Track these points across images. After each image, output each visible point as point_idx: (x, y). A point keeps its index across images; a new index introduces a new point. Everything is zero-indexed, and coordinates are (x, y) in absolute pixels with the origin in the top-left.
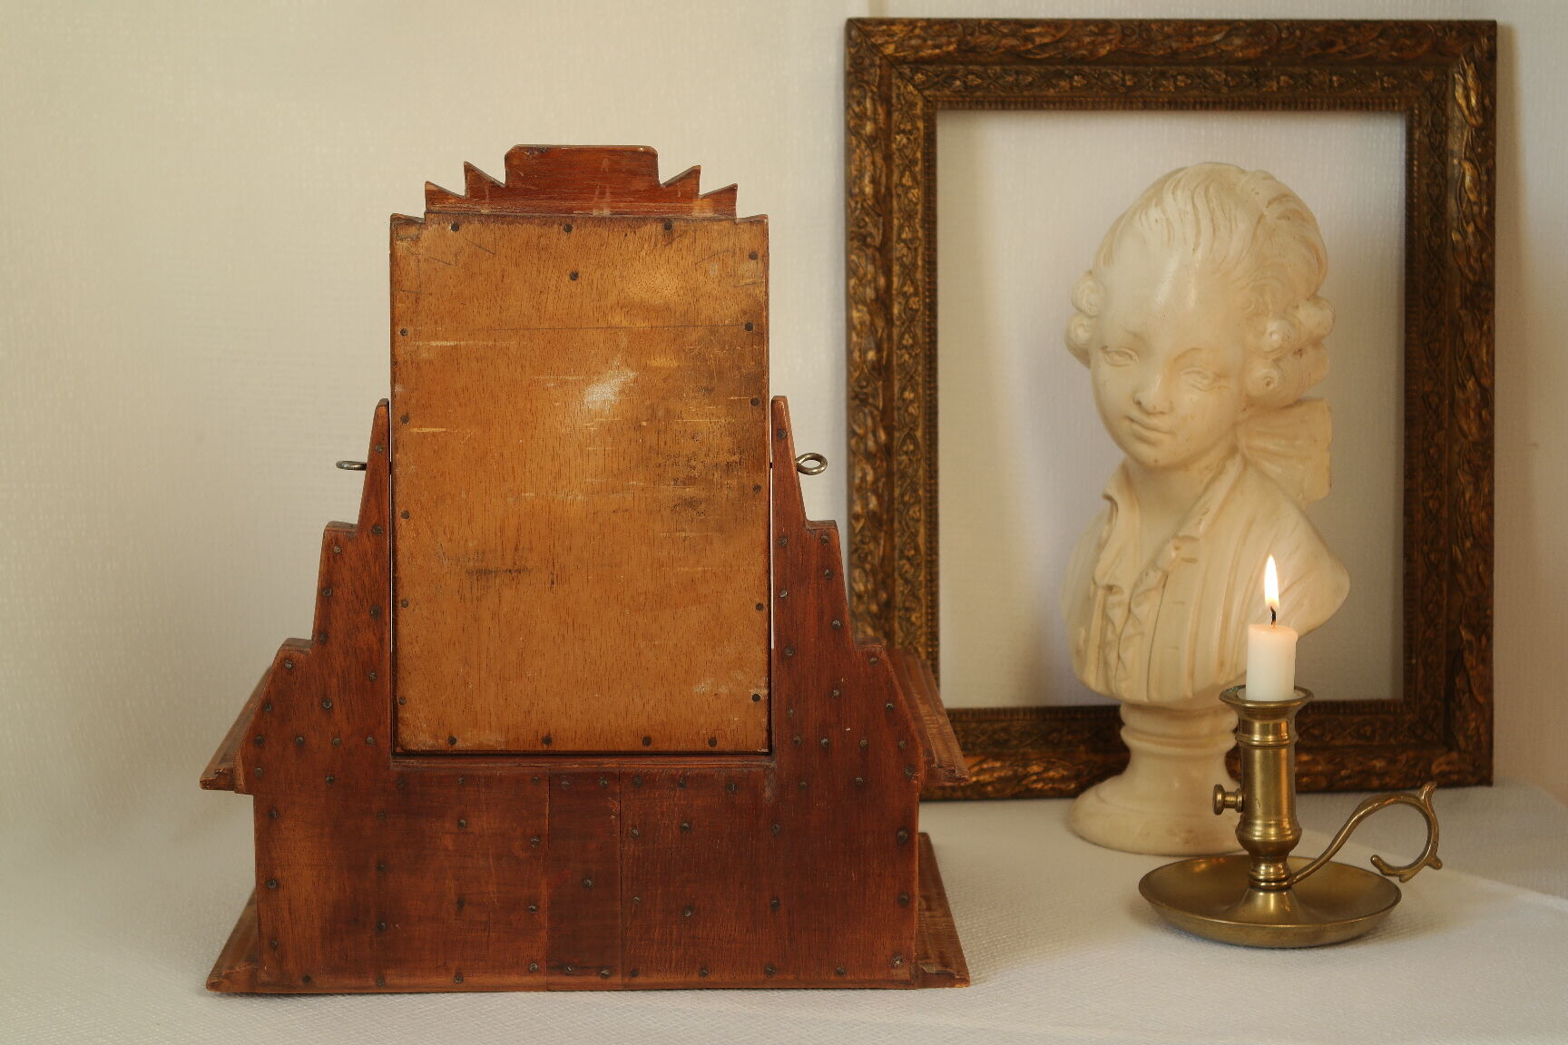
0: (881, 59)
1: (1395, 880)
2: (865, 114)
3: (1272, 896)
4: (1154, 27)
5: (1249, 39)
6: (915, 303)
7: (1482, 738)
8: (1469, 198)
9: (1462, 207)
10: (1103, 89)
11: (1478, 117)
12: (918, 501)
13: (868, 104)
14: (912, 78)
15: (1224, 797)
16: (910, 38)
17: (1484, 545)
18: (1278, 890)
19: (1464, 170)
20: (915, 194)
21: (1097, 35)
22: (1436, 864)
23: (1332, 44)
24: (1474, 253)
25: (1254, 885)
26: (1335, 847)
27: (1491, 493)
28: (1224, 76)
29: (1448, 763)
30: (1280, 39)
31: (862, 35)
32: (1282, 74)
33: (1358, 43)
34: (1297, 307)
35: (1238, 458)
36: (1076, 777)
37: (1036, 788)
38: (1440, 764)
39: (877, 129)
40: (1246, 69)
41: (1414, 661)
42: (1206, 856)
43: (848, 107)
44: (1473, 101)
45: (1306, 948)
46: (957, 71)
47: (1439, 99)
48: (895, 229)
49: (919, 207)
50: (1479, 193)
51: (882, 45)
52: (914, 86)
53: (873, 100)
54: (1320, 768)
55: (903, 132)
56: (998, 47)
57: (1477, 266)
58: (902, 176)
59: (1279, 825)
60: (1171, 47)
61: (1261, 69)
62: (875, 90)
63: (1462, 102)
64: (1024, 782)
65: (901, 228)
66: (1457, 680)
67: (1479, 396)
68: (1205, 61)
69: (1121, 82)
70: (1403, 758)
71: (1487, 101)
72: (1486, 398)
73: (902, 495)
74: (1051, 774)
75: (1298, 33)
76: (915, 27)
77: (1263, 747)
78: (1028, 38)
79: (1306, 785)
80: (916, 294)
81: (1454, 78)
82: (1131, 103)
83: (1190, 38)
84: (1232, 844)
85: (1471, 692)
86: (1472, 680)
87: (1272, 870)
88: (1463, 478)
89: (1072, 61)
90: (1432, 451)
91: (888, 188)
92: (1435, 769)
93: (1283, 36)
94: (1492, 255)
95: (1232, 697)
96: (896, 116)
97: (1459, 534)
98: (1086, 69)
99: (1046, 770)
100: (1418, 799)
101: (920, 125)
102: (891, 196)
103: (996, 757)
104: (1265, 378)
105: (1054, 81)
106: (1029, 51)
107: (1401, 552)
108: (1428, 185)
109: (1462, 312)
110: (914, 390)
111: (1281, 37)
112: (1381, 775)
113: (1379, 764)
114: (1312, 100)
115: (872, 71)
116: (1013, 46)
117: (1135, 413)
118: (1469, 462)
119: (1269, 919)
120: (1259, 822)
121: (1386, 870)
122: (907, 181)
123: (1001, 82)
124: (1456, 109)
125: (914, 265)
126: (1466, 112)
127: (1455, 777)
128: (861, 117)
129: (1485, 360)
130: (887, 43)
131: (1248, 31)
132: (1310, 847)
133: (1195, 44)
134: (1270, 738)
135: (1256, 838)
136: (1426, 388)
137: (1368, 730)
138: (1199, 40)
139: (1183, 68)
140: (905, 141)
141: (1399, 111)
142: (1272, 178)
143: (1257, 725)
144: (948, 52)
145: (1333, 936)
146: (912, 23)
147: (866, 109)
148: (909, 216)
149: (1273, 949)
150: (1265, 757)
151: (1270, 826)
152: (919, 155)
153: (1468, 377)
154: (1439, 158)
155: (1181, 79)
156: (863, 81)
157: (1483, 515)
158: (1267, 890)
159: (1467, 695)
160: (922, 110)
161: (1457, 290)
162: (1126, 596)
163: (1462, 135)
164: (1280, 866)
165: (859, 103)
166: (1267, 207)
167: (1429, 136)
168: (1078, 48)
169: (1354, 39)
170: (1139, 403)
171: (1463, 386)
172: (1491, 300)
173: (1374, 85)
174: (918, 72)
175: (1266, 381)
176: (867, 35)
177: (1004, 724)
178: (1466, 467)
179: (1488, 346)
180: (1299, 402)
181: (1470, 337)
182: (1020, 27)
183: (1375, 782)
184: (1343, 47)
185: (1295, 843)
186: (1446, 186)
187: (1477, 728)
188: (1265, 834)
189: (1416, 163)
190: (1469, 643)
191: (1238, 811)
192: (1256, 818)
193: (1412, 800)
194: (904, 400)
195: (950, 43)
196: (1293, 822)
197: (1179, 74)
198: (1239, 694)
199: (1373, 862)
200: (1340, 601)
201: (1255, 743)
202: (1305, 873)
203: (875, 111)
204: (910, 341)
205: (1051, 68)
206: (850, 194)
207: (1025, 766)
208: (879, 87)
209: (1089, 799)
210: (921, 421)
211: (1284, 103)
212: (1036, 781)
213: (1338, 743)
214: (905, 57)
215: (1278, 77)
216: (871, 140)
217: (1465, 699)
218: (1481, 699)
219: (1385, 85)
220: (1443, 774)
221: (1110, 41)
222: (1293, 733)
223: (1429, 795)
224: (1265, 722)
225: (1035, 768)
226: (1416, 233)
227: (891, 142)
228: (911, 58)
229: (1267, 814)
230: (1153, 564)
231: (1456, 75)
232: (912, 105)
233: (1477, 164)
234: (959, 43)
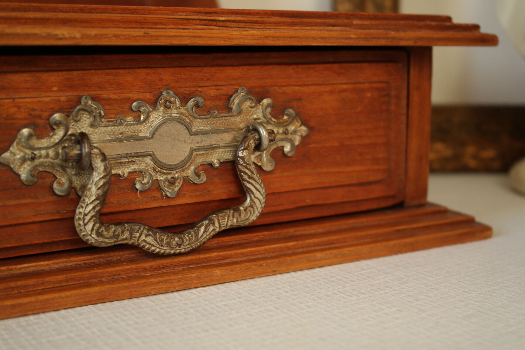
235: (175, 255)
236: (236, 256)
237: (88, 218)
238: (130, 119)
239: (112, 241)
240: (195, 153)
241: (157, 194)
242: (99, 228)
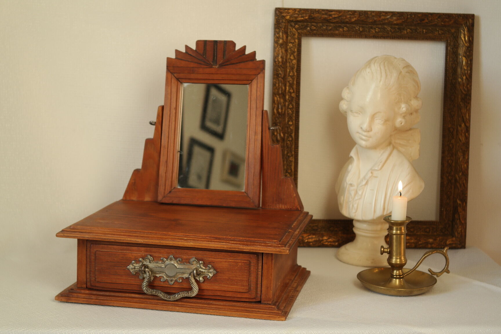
0: (285, 20)
1: (435, 276)
2: (280, 37)
3: (398, 280)
4: (369, 13)
5: (398, 18)
6: (293, 95)
7: (463, 234)
8: (464, 68)
9: (462, 70)
10: (353, 31)
11: (468, 43)
12: (292, 156)
13: (281, 34)
14: (295, 27)
15: (384, 249)
16: (294, 14)
17: (465, 174)
18: (400, 278)
19: (463, 59)
20: (295, 62)
21: (351, 15)
22: (448, 272)
23: (424, 20)
24: (465, 85)
25: (392, 277)
26: (417, 266)
27: (468, 159)
28: (390, 29)
29: (452, 241)
30: (407, 18)
31: (280, 13)
32: (408, 29)
33: (432, 20)
34: (411, 100)
35: (391, 146)
36: (338, 241)
37: (325, 244)
38: (450, 241)
39: (284, 42)
40: (397, 27)
41: (443, 209)
42: (378, 268)
43: (275, 34)
44: (466, 38)
45: (407, 296)
46: (308, 25)
47: (456, 38)
48: (288, 72)
49: (296, 66)
50: (467, 67)
51: (286, 16)
52: (295, 29)
53: (282, 33)
54: (412, 241)
55: (291, 43)
56: (321, 18)
57: (466, 89)
58: (291, 56)
59: (400, 258)
60: (374, 19)
61: (402, 27)
62: (283, 30)
63: (463, 39)
64: (322, 242)
65: (290, 72)
66: (456, 216)
67: (465, 129)
68: (384, 24)
69: (358, 29)
70: (438, 239)
71: (471, 39)
72: (468, 130)
73: (287, 153)
74: (330, 240)
75: (413, 16)
76: (296, 11)
77: (396, 234)
78: (330, 15)
79: (409, 246)
80: (294, 92)
81: (461, 31)
82: (361, 36)
83: (380, 17)
84: (386, 264)
85: (460, 219)
86: (460, 216)
87: (398, 272)
88: (460, 154)
89: (343, 23)
90: (450, 145)
91: (286, 60)
92: (448, 242)
93: (409, 17)
94: (471, 86)
95: (387, 219)
96: (289, 38)
97: (458, 171)
98: (348, 25)
99: (329, 239)
100: (443, 252)
101: (297, 41)
102: (287, 62)
103: (314, 234)
104: (401, 121)
105: (338, 29)
106: (330, 19)
107: (440, 176)
108: (452, 64)
109: (461, 103)
110: (292, 122)
111: (408, 17)
112: (431, 244)
113: (431, 240)
114: (417, 37)
115: (282, 24)
116: (326, 18)
117: (360, 131)
118: (462, 149)
119: (396, 287)
120: (394, 257)
121: (433, 273)
122: (292, 58)
123: (322, 28)
124: (461, 41)
125: (293, 83)
126: (464, 42)
127: (454, 245)
128: (278, 38)
129: (467, 118)
130: (287, 15)
131: (398, 15)
132: (410, 265)
133: (381, 19)
134: (399, 232)
135: (393, 262)
136: (449, 126)
137: (428, 230)
138: (383, 17)
139: (378, 26)
140: (292, 45)
141: (444, 41)
142: (404, 60)
143: (395, 228)
144: (306, 19)
145: (416, 293)
146: (295, 10)
147: (280, 35)
148: (292, 68)
149: (397, 296)
150: (397, 237)
151: (397, 259)
152: (296, 50)
153: (462, 123)
154: (455, 56)
155: (377, 30)
156: (279, 27)
157: (465, 165)
158: (396, 278)
159: (459, 220)
160: (297, 36)
161: (460, 96)
162: (355, 187)
163: (463, 49)
164: (400, 271)
165: (278, 34)
166: (403, 69)
167: (453, 49)
168: (346, 19)
169: (430, 19)
170: (361, 128)
171: (460, 126)
172: (470, 99)
173: (436, 33)
174: (296, 25)
175: (401, 122)
176: (281, 13)
177: (316, 224)
178: (461, 151)
179: (469, 114)
180: (410, 129)
181: (464, 111)
182: (328, 12)
183: (429, 246)
184: (427, 21)
185: (405, 264)
186: (457, 65)
187: (461, 230)
188: (396, 261)
189: (448, 57)
190: (460, 204)
191: (388, 254)
192: (393, 256)
193: (441, 252)
194: (289, 125)
195: (306, 16)
196: (405, 258)
197: (377, 28)
198: (390, 218)
199: (429, 271)
200: (421, 191)
201: (394, 233)
202: (408, 273)
203: (283, 36)
204: (291, 107)
205: (337, 25)
206: (275, 61)
207: (322, 237)
208: (284, 29)
209: (343, 249)
210: (294, 131)
211: (408, 37)
212: (325, 242)
213: (419, 233)
214: (292, 20)
215: (407, 30)
216: (281, 45)
217: (458, 221)
218: (463, 222)
219: (440, 33)
220: (450, 244)
221: (355, 17)
222: (406, 230)
223: (446, 250)
224: (397, 227)
225: (325, 238)
226: (448, 78)
227: (287, 46)
228: (294, 20)
229: (397, 255)
230: (364, 178)
231: (462, 31)
232: (294, 35)
233: (467, 58)
234: (309, 16)
235: (168, 301)
236: (187, 305)
237: (144, 286)
238: (160, 262)
239: (151, 293)
240: (178, 274)
241: (167, 283)
242: (147, 289)
